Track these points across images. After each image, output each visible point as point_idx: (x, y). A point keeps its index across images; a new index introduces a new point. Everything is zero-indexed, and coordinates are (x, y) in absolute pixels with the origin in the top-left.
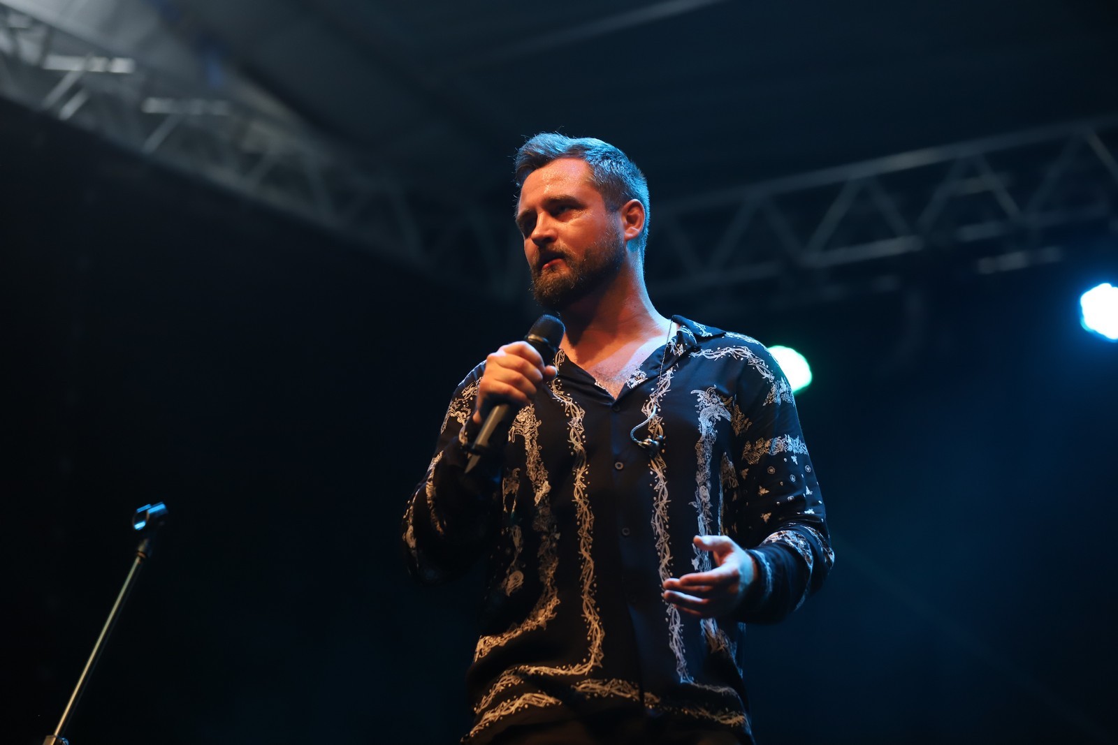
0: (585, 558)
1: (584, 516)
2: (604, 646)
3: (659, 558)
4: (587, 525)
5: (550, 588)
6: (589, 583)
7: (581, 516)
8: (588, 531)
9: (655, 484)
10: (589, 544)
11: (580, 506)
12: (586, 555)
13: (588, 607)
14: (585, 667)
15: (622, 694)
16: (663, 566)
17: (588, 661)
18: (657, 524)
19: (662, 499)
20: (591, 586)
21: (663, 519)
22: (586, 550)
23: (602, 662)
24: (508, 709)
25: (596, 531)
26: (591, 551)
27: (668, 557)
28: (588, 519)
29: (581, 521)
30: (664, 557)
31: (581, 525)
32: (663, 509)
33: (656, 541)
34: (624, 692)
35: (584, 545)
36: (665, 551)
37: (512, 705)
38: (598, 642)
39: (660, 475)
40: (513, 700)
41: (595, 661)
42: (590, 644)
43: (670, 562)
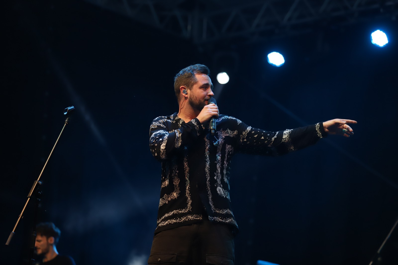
0: (187, 180)
1: (186, 168)
2: (192, 205)
3: (207, 179)
4: (187, 171)
5: (178, 187)
6: (188, 187)
7: (185, 168)
8: (188, 172)
9: (206, 159)
10: (188, 176)
11: (185, 165)
12: (187, 179)
13: (187, 194)
14: (186, 210)
15: (197, 219)
16: (208, 181)
17: (187, 209)
18: (207, 169)
19: (208, 163)
20: (188, 188)
21: (208, 168)
22: (187, 178)
23: (191, 209)
24: (164, 224)
25: (190, 172)
26: (189, 178)
27: (209, 178)
28: (187, 169)
29: (185, 169)
30: (208, 178)
31: (185, 170)
32: (208, 165)
33: (206, 174)
34: (197, 218)
35: (187, 176)
36: (208, 177)
37: (165, 223)
38: (190, 203)
39: (208, 156)
40: (165, 221)
41: (189, 209)
42: (187, 204)
43: (209, 179)
